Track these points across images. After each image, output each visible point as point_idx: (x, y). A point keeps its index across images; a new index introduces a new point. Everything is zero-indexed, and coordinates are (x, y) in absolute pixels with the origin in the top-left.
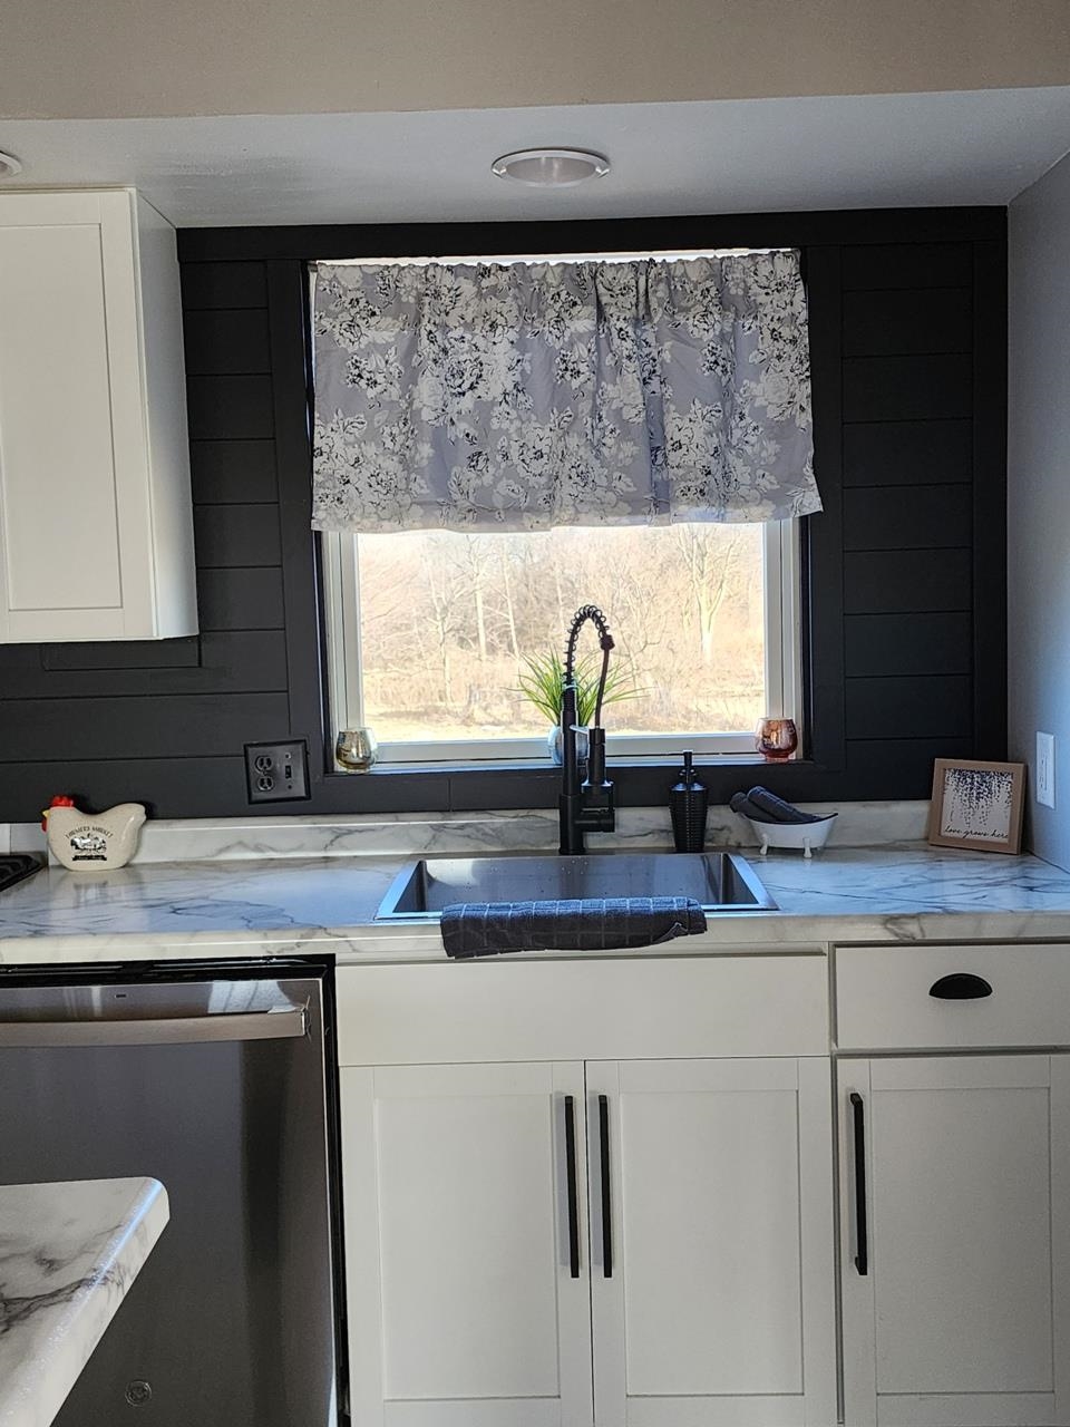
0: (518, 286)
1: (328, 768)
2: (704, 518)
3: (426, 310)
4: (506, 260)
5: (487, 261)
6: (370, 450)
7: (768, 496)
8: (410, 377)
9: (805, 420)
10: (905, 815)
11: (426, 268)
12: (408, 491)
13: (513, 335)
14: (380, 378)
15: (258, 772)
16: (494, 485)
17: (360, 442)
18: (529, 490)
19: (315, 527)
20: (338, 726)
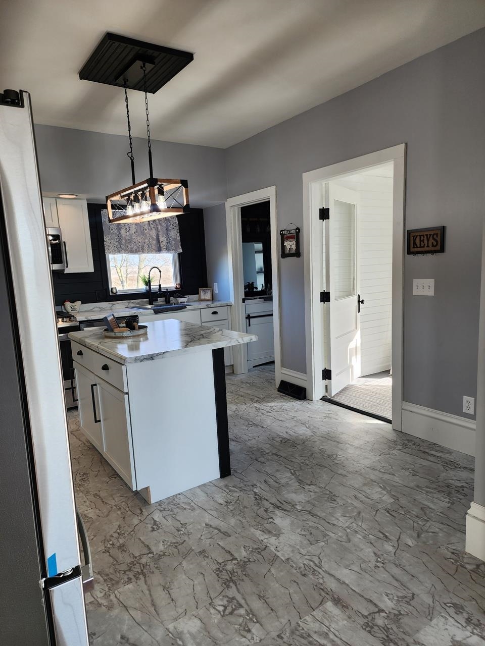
2: (166, 253)
6: (112, 241)
7: (173, 249)
8: (119, 229)
9: (179, 238)
10: (196, 297)
12: (120, 248)
14: (113, 229)
16: (133, 247)
18: (138, 248)
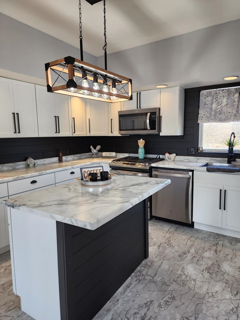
0: (228, 91)
1: (198, 151)
3: (215, 95)
4: (227, 88)
5: (224, 89)
8: (212, 104)
11: (215, 90)
12: (210, 118)
13: (227, 98)
14: (208, 104)
15: (189, 151)
16: (222, 117)
17: (205, 112)
18: (227, 117)
19: (198, 122)
20: (199, 146)
